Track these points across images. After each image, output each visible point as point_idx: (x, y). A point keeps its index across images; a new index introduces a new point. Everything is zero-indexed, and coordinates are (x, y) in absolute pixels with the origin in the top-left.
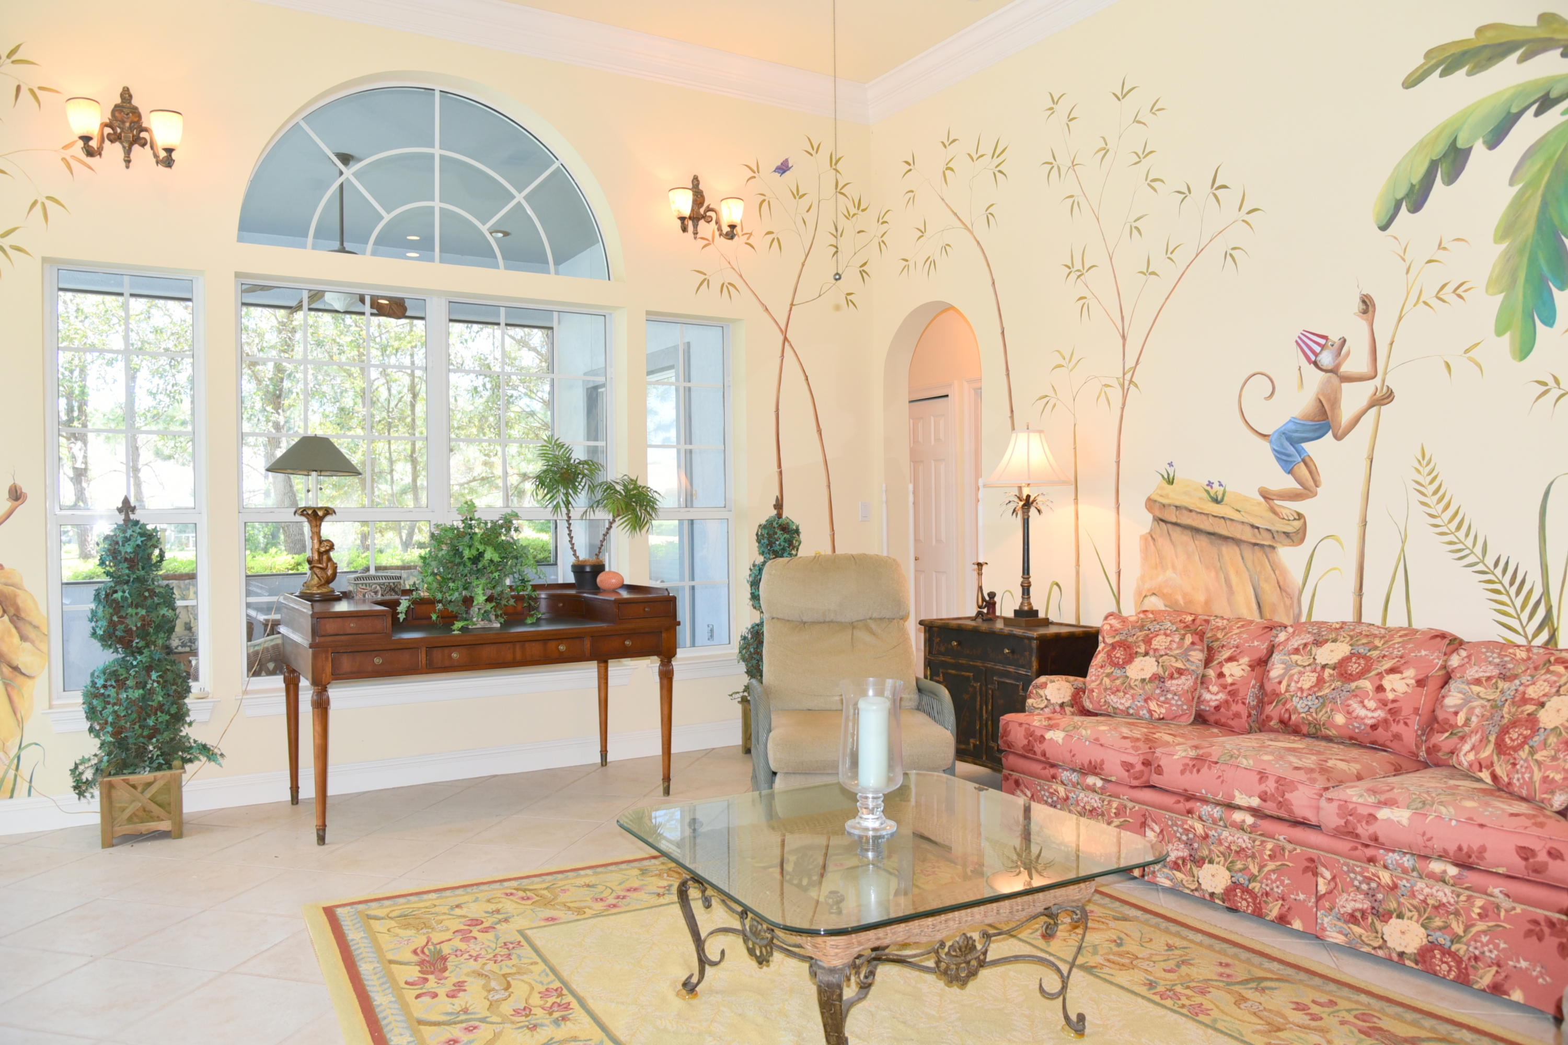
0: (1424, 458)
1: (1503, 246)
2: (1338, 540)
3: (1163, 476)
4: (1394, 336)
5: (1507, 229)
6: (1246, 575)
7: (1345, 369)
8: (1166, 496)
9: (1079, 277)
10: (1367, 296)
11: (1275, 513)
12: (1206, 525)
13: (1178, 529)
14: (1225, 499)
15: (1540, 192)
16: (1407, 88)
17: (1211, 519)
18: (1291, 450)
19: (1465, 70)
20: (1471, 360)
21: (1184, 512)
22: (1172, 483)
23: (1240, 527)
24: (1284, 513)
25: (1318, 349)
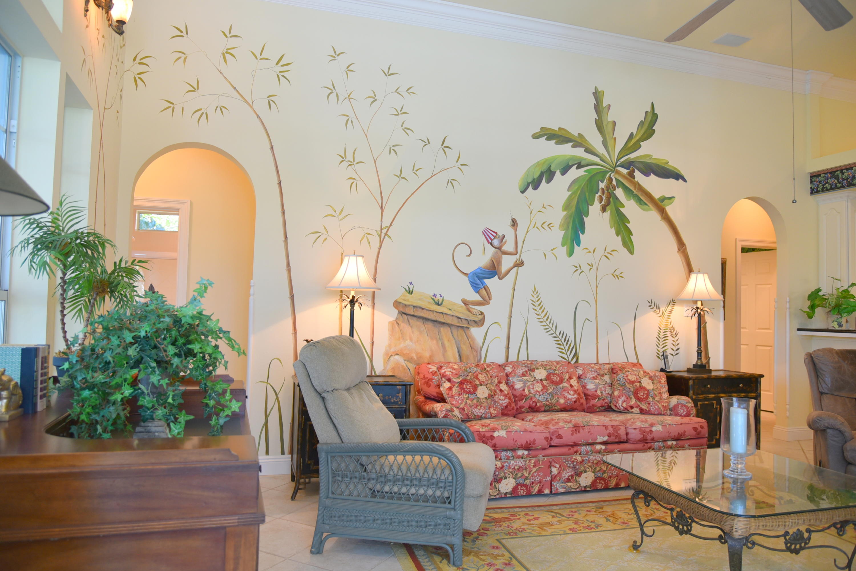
0: (535, 291)
1: (565, 213)
2: (499, 324)
3: (406, 289)
4: (525, 238)
5: (566, 207)
6: (454, 342)
7: (504, 248)
8: (408, 300)
9: (350, 165)
10: (514, 219)
11: (470, 311)
12: (432, 316)
13: (415, 318)
14: (443, 303)
15: (577, 197)
16: (534, 138)
17: (435, 313)
18: (478, 282)
19: (554, 141)
20: (553, 253)
21: (419, 309)
22: (412, 293)
23: (451, 318)
24: (474, 311)
25: (493, 238)
